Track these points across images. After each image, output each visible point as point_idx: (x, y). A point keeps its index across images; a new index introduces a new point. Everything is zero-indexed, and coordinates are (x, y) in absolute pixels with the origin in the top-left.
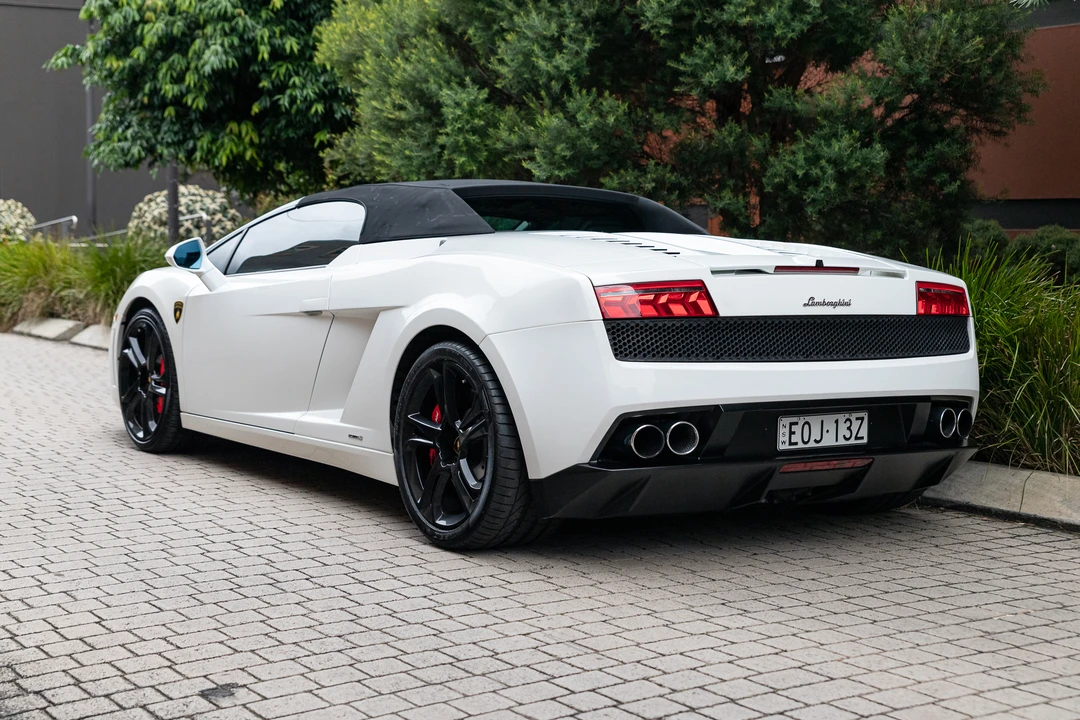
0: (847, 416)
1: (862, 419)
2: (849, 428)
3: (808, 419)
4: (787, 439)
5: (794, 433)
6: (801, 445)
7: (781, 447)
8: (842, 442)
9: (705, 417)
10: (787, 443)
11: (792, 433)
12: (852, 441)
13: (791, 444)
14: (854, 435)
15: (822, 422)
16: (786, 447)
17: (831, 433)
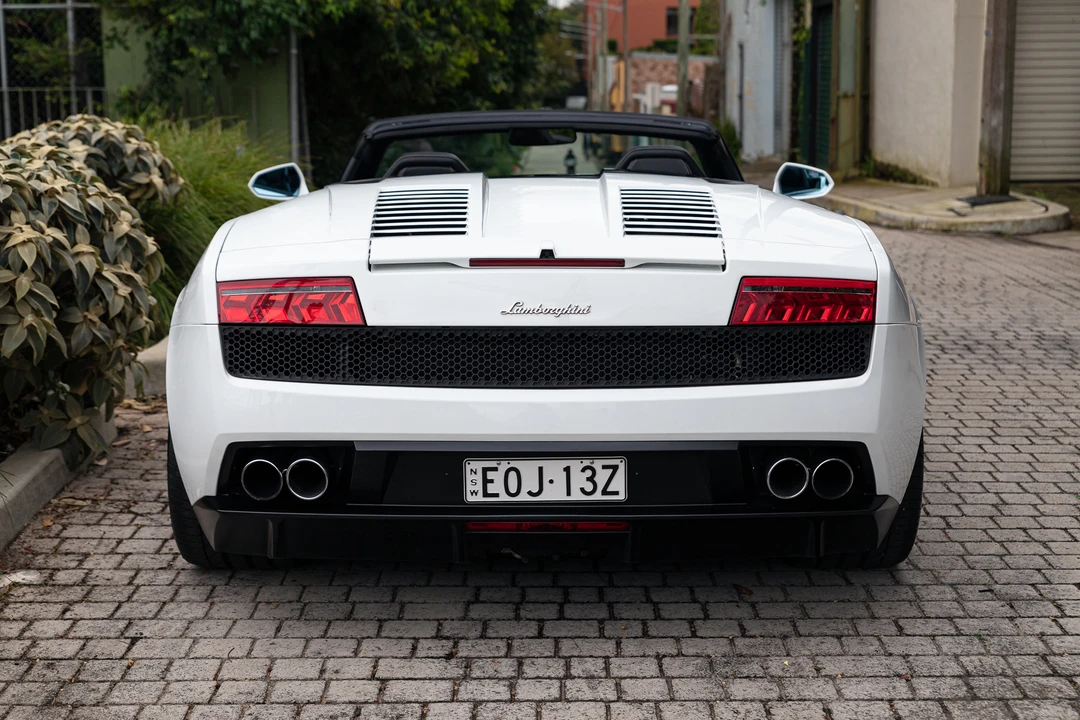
0: (587, 463)
1: (615, 468)
2: (591, 479)
3: (514, 464)
4: (479, 487)
5: (492, 481)
6: (504, 498)
7: (470, 498)
8: (577, 496)
9: (337, 453)
10: (481, 493)
11: (486, 481)
12: (598, 496)
13: (486, 494)
14: (600, 488)
15: (541, 469)
16: (480, 498)
17: (558, 485)
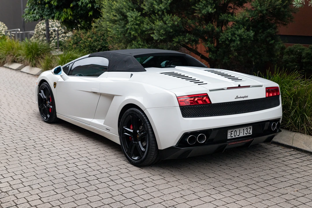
0: (246, 128)
1: (251, 128)
2: (247, 131)
3: (236, 130)
4: (230, 136)
5: (232, 134)
6: (234, 137)
7: (228, 138)
8: (245, 135)
9: (207, 132)
10: (230, 137)
11: (231, 134)
12: (248, 134)
13: (231, 137)
15: (240, 130)
16: (230, 138)
17: (242, 133)
